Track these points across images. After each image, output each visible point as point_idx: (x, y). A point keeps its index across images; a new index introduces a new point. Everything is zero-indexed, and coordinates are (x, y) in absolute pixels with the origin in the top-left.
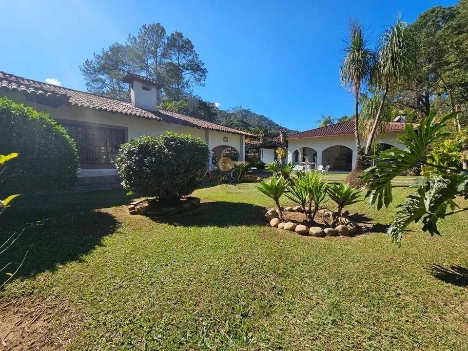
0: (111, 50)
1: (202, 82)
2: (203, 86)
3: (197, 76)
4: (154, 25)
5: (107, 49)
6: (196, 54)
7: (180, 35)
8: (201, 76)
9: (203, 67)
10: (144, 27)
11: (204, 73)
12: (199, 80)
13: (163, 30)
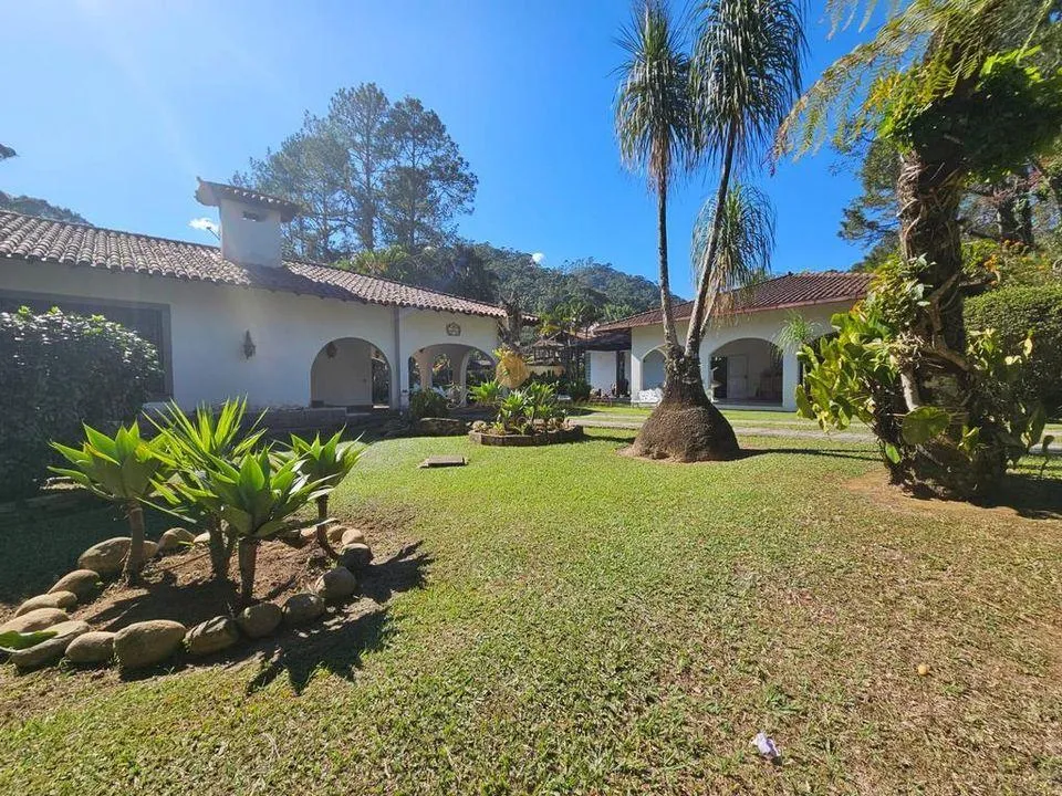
0: (285, 150)
1: (467, 205)
2: (471, 212)
3: (454, 192)
4: (362, 88)
5: (277, 149)
6: (453, 144)
7: (415, 105)
8: (465, 191)
9: (466, 172)
10: (341, 93)
11: (471, 184)
12: (460, 202)
13: (380, 97)
